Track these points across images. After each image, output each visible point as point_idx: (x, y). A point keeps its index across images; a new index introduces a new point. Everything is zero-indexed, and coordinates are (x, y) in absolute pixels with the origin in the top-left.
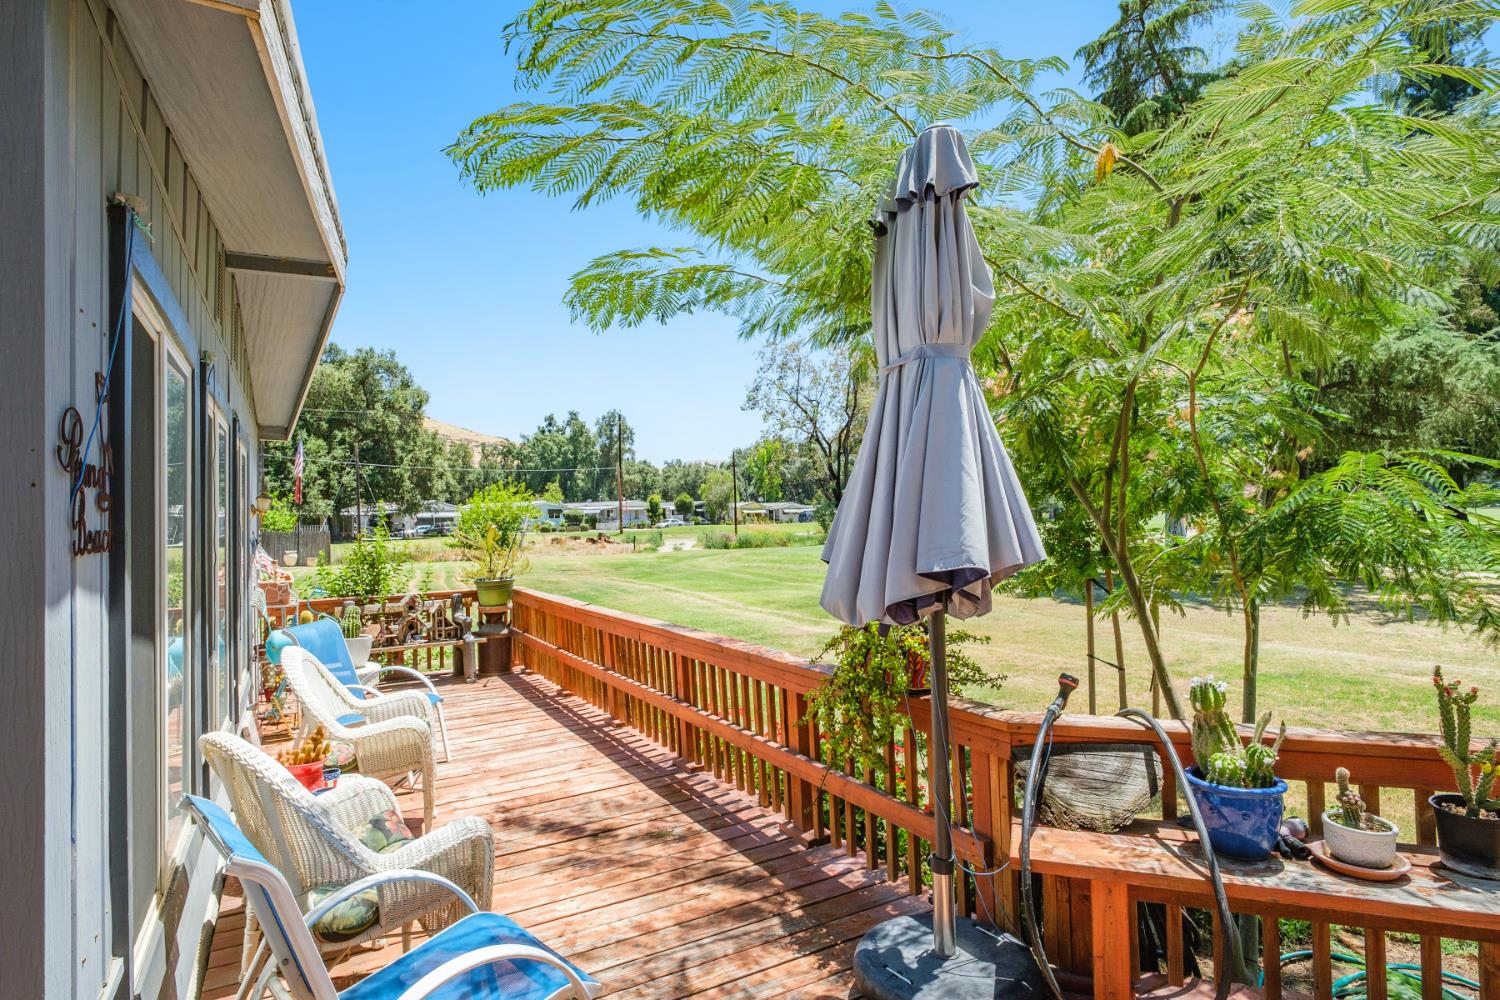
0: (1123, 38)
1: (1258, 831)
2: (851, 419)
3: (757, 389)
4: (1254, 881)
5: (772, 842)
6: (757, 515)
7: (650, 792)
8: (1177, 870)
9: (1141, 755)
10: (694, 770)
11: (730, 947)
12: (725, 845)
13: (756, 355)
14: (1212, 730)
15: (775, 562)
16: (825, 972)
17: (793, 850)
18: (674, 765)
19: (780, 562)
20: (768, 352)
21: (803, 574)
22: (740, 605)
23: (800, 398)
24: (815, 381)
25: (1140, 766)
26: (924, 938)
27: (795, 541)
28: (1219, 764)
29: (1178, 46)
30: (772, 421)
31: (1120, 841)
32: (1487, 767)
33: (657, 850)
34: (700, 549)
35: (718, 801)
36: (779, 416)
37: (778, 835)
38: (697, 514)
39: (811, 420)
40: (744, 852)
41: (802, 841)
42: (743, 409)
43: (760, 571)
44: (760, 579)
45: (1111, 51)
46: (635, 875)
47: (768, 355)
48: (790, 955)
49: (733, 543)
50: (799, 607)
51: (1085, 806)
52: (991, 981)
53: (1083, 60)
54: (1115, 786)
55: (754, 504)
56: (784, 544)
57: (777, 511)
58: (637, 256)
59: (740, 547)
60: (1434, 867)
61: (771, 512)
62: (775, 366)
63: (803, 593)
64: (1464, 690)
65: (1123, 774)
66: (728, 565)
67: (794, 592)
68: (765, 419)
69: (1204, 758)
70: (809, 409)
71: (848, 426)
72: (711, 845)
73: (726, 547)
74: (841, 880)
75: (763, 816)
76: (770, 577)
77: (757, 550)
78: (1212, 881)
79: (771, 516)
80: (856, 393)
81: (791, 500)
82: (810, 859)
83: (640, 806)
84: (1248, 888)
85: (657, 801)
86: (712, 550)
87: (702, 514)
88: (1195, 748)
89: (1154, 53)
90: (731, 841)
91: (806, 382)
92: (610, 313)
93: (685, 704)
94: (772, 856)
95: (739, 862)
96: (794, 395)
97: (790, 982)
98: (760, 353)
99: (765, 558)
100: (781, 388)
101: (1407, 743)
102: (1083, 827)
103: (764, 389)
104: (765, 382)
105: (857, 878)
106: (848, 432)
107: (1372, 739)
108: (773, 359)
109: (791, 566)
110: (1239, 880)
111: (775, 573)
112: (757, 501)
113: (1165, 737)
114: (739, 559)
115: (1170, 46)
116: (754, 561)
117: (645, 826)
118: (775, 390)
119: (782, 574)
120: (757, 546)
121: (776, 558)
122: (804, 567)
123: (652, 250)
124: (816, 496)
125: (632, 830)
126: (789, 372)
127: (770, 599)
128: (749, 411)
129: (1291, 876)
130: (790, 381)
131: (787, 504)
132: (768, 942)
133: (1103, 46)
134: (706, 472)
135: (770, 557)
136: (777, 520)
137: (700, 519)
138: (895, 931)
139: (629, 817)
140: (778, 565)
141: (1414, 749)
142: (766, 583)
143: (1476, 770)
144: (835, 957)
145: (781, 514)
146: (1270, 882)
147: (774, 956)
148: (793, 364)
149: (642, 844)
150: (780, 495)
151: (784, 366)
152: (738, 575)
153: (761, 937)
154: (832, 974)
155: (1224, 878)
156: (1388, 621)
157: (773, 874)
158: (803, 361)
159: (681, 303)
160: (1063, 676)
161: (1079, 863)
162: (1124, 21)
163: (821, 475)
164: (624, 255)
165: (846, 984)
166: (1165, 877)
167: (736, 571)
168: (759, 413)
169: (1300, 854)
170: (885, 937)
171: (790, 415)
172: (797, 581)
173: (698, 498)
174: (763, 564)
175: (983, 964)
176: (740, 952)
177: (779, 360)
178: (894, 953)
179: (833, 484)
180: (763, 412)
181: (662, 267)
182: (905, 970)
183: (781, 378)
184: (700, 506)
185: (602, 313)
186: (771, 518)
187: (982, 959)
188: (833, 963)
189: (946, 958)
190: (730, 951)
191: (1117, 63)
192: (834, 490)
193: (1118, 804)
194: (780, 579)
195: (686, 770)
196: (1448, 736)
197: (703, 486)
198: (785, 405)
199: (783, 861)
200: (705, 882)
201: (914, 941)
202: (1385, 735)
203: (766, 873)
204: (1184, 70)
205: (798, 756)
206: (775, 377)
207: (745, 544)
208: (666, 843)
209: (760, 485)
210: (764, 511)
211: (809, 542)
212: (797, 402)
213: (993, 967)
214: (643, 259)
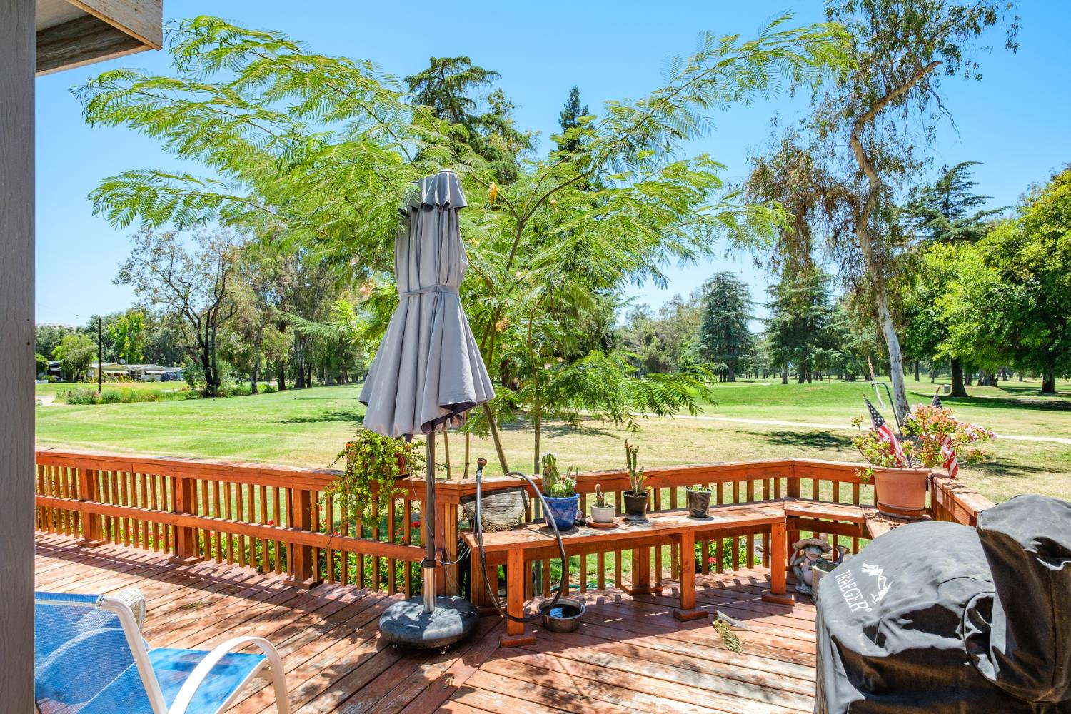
0: (431, 79)
1: (569, 517)
2: (220, 299)
3: (130, 267)
4: (572, 536)
5: (281, 592)
6: (115, 375)
7: (161, 583)
8: (542, 538)
9: (520, 492)
10: (192, 563)
11: (290, 650)
12: (248, 600)
13: (130, 238)
14: (552, 475)
15: (155, 414)
16: (357, 644)
17: (299, 592)
18: (170, 563)
19: (159, 414)
20: (143, 237)
21: (183, 422)
22: (133, 450)
23: (173, 279)
24: (188, 267)
25: (519, 498)
26: (416, 608)
27: (163, 397)
28: (557, 489)
29: (461, 96)
30: (143, 295)
31: (514, 532)
32: (641, 477)
33: (192, 616)
34: (62, 405)
35: (224, 577)
36: (151, 292)
37: (284, 587)
38: (51, 373)
39: (183, 298)
40: (265, 601)
41: (304, 587)
42: (114, 283)
43: (138, 422)
44: (143, 428)
45: (424, 84)
46: (187, 633)
47: (143, 239)
48: (331, 643)
49: (99, 398)
50: (190, 448)
51: (497, 520)
52: (458, 616)
53: (408, 85)
54: (510, 508)
55: (115, 365)
56: (153, 399)
57: (139, 372)
58: (169, 176)
59: (107, 402)
60: (624, 520)
61: (133, 373)
62: (149, 250)
63: (190, 438)
64: (634, 448)
65: (513, 502)
66: (106, 418)
67: (180, 437)
68: (137, 293)
69: (548, 488)
70: (181, 289)
71: (216, 305)
72: (237, 604)
73: (93, 402)
74: (341, 600)
75: (265, 580)
76: (152, 426)
77: (126, 405)
78: (558, 540)
79: (133, 376)
80: (224, 280)
81: (152, 362)
82: (313, 595)
83: (158, 594)
84: (570, 539)
85: (170, 587)
86: (77, 406)
87: (57, 373)
88: (544, 485)
89: (448, 95)
90: (252, 597)
91: (179, 266)
92: (132, 214)
93: (185, 515)
94: (288, 599)
95: (263, 607)
96: (167, 276)
97: (339, 654)
98: (134, 237)
99: (143, 411)
100: (154, 270)
101: (613, 473)
102: (498, 530)
103: (137, 268)
104: (138, 262)
105: (349, 597)
106: (216, 310)
107: (603, 473)
108: (147, 244)
109: (171, 417)
110: (566, 537)
111: (156, 423)
112: (119, 363)
113: (532, 482)
114: (115, 412)
115: (457, 94)
116: (132, 414)
117: (173, 604)
118: (148, 270)
119: (162, 423)
120: (123, 402)
121: (155, 410)
122: (184, 417)
123: (186, 176)
124: (186, 360)
125: (165, 608)
126: (163, 257)
127: (160, 443)
128: (121, 285)
129: (582, 532)
130: (164, 264)
131: (150, 366)
132: (313, 641)
133: (420, 80)
134: (61, 334)
135: (148, 410)
136: (139, 380)
137: (54, 377)
138: (399, 609)
139: (154, 601)
140: (157, 416)
141: (614, 475)
142: (150, 432)
143: (638, 478)
144: (359, 636)
145: (142, 374)
146: (577, 535)
147: (321, 646)
148: (167, 250)
149: (178, 614)
150: (141, 358)
151: (158, 251)
152: (118, 426)
153: (307, 640)
154: (361, 644)
155: (562, 537)
156: (554, 436)
157: (294, 608)
158: (176, 249)
159: (198, 218)
160: (480, 459)
161: (504, 543)
162: (432, 70)
163: (191, 343)
164: (158, 173)
165: (373, 645)
166: (540, 542)
167: (116, 423)
168: (130, 288)
169: (582, 524)
170: (395, 613)
171: (162, 292)
172: (179, 428)
173: (52, 358)
174: (142, 416)
175: (451, 610)
176: (298, 649)
177: (153, 245)
178: (404, 618)
179: (201, 350)
180: (136, 287)
181: (187, 188)
182: (414, 623)
183: (154, 260)
184: (56, 366)
185: (124, 213)
186: (133, 378)
187: (449, 609)
188: (359, 639)
189: (432, 613)
190: (291, 651)
191: (427, 94)
192: (202, 356)
193: (512, 517)
194: (164, 428)
195: (185, 564)
196: (629, 467)
197: (57, 348)
198: (156, 283)
199: (296, 600)
200: (247, 623)
201: (411, 611)
202: (606, 471)
203: (288, 609)
204: (465, 111)
205: (303, 532)
206: (149, 259)
207: (111, 400)
208: (199, 609)
209: (120, 347)
210: (125, 372)
211: (177, 398)
212: (169, 282)
213: (456, 610)
214: (171, 179)
